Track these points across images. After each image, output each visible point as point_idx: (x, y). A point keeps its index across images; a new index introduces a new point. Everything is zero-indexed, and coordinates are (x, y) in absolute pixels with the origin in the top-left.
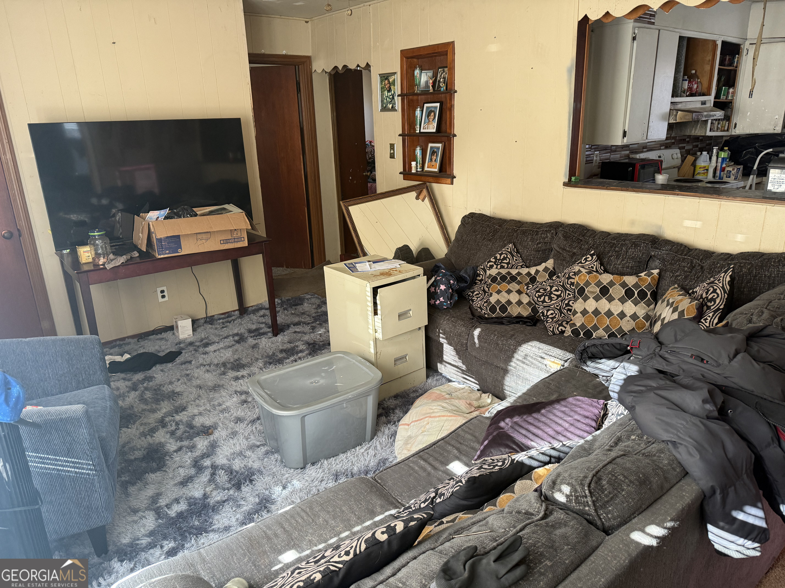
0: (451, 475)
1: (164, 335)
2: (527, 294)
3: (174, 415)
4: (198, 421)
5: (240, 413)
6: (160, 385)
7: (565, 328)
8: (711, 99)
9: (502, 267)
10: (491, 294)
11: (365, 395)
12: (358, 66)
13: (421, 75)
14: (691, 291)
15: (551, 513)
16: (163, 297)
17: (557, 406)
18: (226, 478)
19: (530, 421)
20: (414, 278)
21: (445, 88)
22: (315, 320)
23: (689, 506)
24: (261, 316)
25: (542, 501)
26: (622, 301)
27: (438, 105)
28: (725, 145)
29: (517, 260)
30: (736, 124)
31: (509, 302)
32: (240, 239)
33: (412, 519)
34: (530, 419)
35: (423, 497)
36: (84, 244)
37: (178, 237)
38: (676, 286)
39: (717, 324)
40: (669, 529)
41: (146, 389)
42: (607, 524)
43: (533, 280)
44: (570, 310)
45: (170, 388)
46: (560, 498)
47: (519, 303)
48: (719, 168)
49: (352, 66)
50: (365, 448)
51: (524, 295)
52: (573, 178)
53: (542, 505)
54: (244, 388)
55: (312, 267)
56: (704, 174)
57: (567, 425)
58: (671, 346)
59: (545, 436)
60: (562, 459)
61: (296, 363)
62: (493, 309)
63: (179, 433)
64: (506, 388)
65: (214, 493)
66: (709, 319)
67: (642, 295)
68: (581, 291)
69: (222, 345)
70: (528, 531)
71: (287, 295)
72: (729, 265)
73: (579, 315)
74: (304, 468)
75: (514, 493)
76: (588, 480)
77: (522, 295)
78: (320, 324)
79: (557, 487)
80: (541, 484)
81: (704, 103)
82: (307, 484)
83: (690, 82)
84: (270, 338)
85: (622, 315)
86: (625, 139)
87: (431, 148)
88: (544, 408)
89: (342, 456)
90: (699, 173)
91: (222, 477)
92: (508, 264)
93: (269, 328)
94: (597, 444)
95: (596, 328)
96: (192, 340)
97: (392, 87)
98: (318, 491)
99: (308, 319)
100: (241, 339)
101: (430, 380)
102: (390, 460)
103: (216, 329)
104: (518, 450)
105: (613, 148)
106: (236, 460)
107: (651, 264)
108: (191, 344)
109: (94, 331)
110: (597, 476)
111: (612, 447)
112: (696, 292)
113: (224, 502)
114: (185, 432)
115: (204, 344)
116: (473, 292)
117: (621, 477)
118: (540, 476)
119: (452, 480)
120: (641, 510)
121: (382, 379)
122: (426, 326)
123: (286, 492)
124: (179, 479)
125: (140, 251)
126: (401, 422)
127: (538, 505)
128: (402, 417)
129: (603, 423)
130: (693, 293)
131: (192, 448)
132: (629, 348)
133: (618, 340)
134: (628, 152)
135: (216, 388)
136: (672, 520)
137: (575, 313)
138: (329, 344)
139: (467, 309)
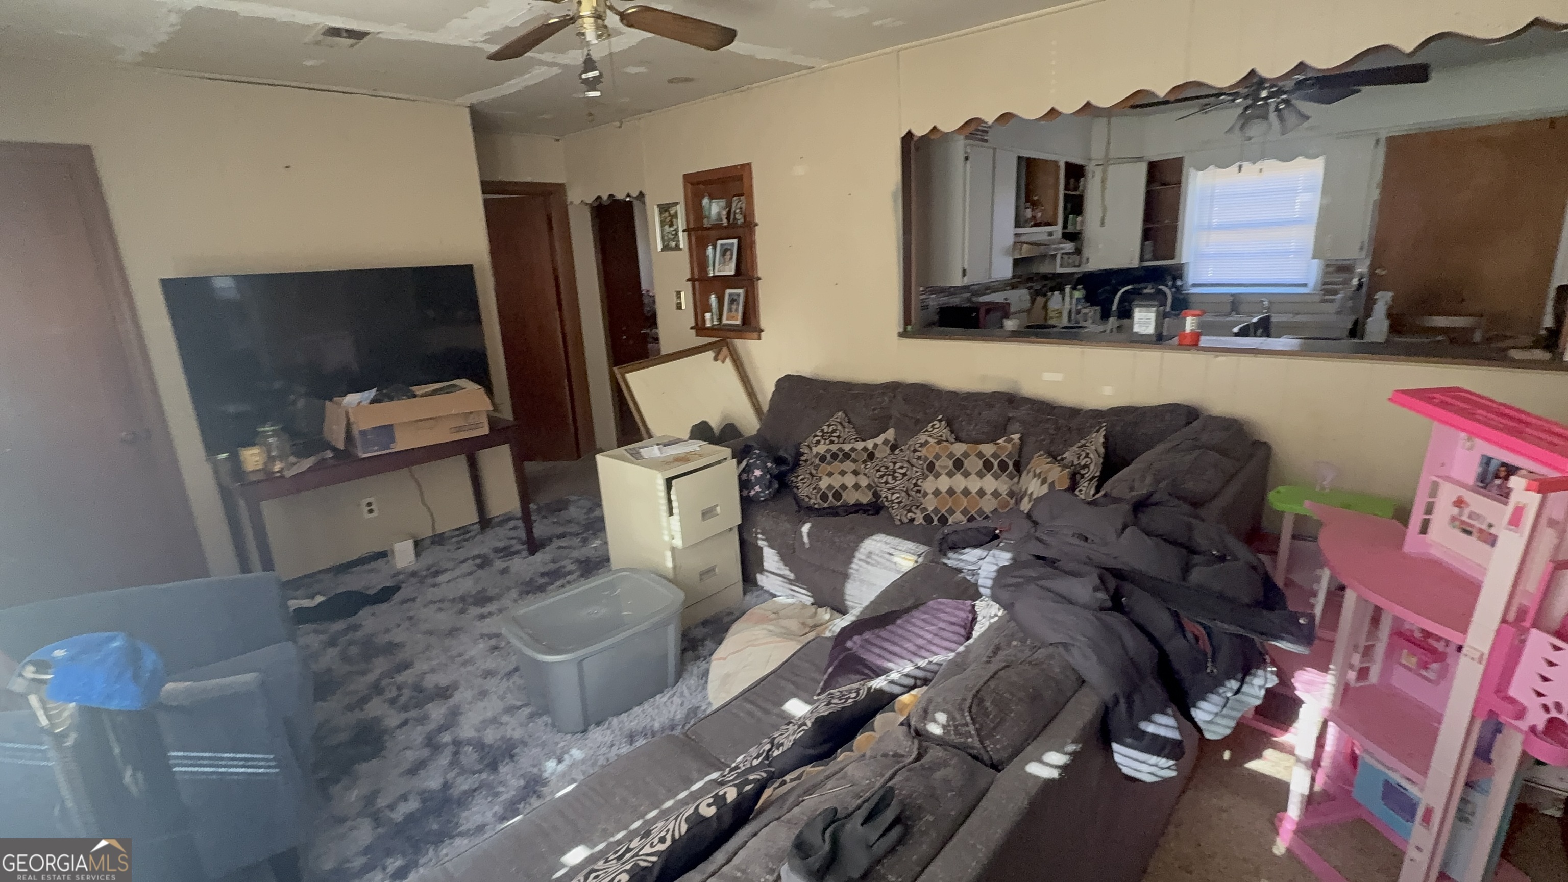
0: (788, 720)
1: (373, 565)
2: (865, 474)
3: (395, 676)
4: (431, 681)
5: (490, 664)
6: (372, 635)
7: (915, 514)
8: (1058, 229)
9: (832, 442)
10: (820, 477)
11: (664, 624)
12: (628, 196)
13: (710, 206)
14: (1059, 458)
15: (926, 752)
16: (371, 511)
17: (915, 613)
18: (475, 756)
19: (884, 636)
20: (719, 462)
21: (742, 220)
22: (587, 530)
23: (1091, 722)
24: (511, 529)
25: (914, 737)
26: (980, 475)
27: (735, 241)
28: (1078, 283)
29: (849, 432)
30: (1088, 259)
31: (844, 487)
32: (477, 426)
33: (747, 782)
34: (883, 633)
35: (754, 751)
36: (252, 444)
37: (391, 425)
38: (1042, 452)
39: (1094, 495)
40: (1070, 754)
41: (351, 643)
42: (996, 758)
43: (871, 456)
44: (919, 491)
45: (387, 638)
46: (935, 729)
47: (857, 487)
48: (1074, 310)
49: (620, 196)
50: (668, 695)
51: (861, 476)
52: (909, 328)
53: (913, 743)
54: (494, 630)
55: (579, 457)
56: (1058, 317)
57: (929, 636)
58: (1047, 524)
59: (904, 653)
60: (931, 681)
61: (564, 589)
62: (824, 497)
63: (403, 700)
64: (847, 597)
65: (460, 780)
66: (1084, 489)
67: (1003, 466)
68: (931, 467)
69: (458, 572)
70: (901, 778)
71: (544, 498)
72: (1101, 423)
73: (930, 496)
74: (585, 731)
75: (873, 731)
76: (968, 704)
77: (859, 476)
78: (594, 534)
79: (929, 717)
80: (908, 716)
81: (1050, 234)
82: (591, 752)
83: (1033, 210)
84: (526, 558)
85: (981, 493)
86: (966, 278)
87: (730, 295)
88: (899, 617)
89: (637, 710)
90: (1052, 318)
91: (469, 756)
92: (839, 437)
93: (523, 544)
94: (972, 656)
95: (951, 512)
96: (415, 568)
97: (674, 220)
98: (608, 760)
99: (574, 528)
100: (484, 562)
101: (748, 597)
102: (703, 708)
103: (449, 551)
104: (872, 675)
105: (952, 289)
106: (488, 731)
107: (1011, 428)
108: (414, 574)
109: (268, 565)
110: (978, 697)
111: (990, 657)
112: (1065, 458)
113: (475, 790)
114: (411, 698)
115: (431, 573)
116: (797, 477)
117: (1007, 695)
118: (905, 706)
119: (791, 725)
120: (1035, 734)
121: (685, 601)
122: (739, 525)
123: (562, 767)
124: (406, 766)
125: (334, 449)
126: (714, 656)
127: (910, 743)
128: (715, 650)
129: (973, 630)
130: (1062, 459)
131: (423, 720)
132: (997, 532)
133: (980, 523)
134: (969, 295)
135: (453, 632)
136: (1073, 742)
137: (925, 494)
138: (608, 560)
139: (790, 500)
